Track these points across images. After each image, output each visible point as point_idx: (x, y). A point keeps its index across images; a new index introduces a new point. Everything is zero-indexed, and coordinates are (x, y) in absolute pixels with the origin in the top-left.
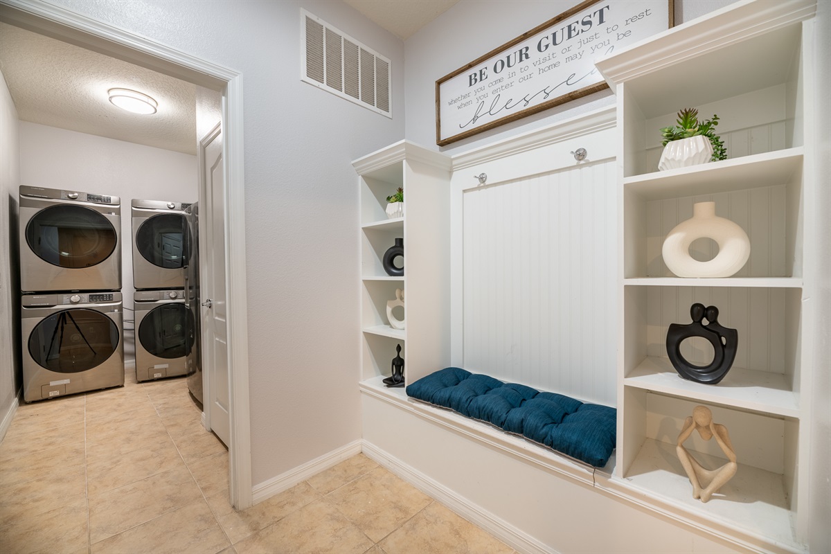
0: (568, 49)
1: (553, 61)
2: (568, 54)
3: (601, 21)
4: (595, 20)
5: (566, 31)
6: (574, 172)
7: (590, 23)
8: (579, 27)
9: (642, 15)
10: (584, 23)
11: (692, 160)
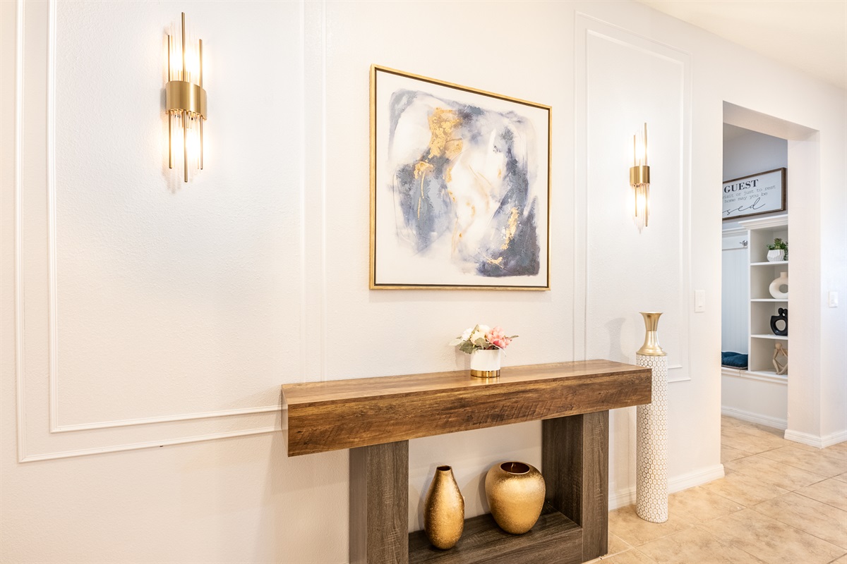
0: (739, 194)
1: (732, 198)
2: (739, 197)
3: (755, 186)
4: (752, 184)
5: (738, 186)
6: (742, 250)
7: (749, 185)
8: (745, 186)
9: (771, 188)
10: (747, 184)
11: (776, 259)
